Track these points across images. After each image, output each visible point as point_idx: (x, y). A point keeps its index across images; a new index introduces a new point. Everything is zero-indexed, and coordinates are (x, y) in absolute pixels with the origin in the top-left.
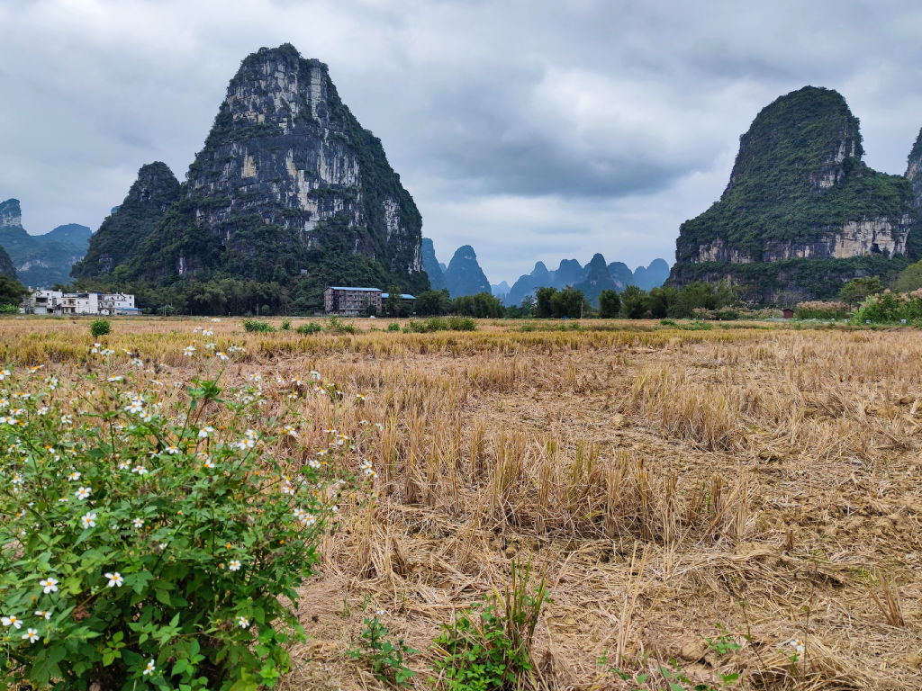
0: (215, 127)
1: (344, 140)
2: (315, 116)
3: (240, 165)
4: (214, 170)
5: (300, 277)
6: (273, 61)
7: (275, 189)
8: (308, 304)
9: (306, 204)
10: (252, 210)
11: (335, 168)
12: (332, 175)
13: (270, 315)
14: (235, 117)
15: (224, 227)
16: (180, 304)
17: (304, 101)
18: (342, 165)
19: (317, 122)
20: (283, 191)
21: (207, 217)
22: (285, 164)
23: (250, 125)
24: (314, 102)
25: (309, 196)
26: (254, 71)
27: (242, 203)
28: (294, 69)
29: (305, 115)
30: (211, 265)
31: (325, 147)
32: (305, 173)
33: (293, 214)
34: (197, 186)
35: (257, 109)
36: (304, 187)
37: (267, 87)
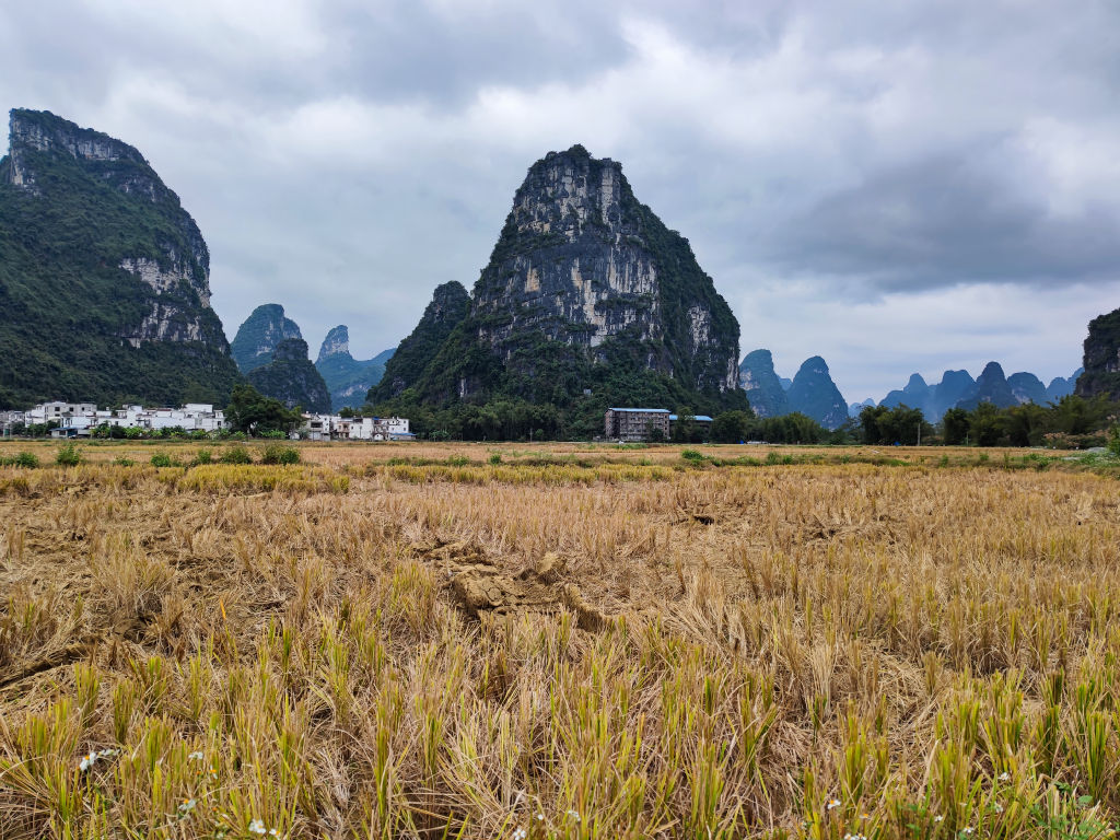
0: (501, 241)
1: (638, 244)
2: (605, 220)
3: (524, 279)
4: (498, 286)
5: (581, 397)
6: (561, 165)
7: (559, 302)
8: (587, 427)
9: (592, 317)
10: (535, 326)
11: (627, 275)
12: (624, 283)
13: (545, 440)
14: (520, 229)
15: (505, 346)
16: (454, 429)
17: (594, 205)
18: (635, 271)
19: (607, 227)
20: (567, 304)
21: (488, 336)
22: (570, 275)
23: (535, 236)
24: (606, 205)
25: (597, 308)
26: (541, 178)
27: (524, 319)
28: (583, 171)
29: (595, 220)
30: (491, 387)
31: (616, 253)
32: (592, 283)
33: (577, 328)
34: (481, 304)
35: (543, 218)
36: (590, 299)
37: (553, 193)
